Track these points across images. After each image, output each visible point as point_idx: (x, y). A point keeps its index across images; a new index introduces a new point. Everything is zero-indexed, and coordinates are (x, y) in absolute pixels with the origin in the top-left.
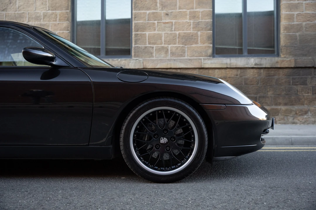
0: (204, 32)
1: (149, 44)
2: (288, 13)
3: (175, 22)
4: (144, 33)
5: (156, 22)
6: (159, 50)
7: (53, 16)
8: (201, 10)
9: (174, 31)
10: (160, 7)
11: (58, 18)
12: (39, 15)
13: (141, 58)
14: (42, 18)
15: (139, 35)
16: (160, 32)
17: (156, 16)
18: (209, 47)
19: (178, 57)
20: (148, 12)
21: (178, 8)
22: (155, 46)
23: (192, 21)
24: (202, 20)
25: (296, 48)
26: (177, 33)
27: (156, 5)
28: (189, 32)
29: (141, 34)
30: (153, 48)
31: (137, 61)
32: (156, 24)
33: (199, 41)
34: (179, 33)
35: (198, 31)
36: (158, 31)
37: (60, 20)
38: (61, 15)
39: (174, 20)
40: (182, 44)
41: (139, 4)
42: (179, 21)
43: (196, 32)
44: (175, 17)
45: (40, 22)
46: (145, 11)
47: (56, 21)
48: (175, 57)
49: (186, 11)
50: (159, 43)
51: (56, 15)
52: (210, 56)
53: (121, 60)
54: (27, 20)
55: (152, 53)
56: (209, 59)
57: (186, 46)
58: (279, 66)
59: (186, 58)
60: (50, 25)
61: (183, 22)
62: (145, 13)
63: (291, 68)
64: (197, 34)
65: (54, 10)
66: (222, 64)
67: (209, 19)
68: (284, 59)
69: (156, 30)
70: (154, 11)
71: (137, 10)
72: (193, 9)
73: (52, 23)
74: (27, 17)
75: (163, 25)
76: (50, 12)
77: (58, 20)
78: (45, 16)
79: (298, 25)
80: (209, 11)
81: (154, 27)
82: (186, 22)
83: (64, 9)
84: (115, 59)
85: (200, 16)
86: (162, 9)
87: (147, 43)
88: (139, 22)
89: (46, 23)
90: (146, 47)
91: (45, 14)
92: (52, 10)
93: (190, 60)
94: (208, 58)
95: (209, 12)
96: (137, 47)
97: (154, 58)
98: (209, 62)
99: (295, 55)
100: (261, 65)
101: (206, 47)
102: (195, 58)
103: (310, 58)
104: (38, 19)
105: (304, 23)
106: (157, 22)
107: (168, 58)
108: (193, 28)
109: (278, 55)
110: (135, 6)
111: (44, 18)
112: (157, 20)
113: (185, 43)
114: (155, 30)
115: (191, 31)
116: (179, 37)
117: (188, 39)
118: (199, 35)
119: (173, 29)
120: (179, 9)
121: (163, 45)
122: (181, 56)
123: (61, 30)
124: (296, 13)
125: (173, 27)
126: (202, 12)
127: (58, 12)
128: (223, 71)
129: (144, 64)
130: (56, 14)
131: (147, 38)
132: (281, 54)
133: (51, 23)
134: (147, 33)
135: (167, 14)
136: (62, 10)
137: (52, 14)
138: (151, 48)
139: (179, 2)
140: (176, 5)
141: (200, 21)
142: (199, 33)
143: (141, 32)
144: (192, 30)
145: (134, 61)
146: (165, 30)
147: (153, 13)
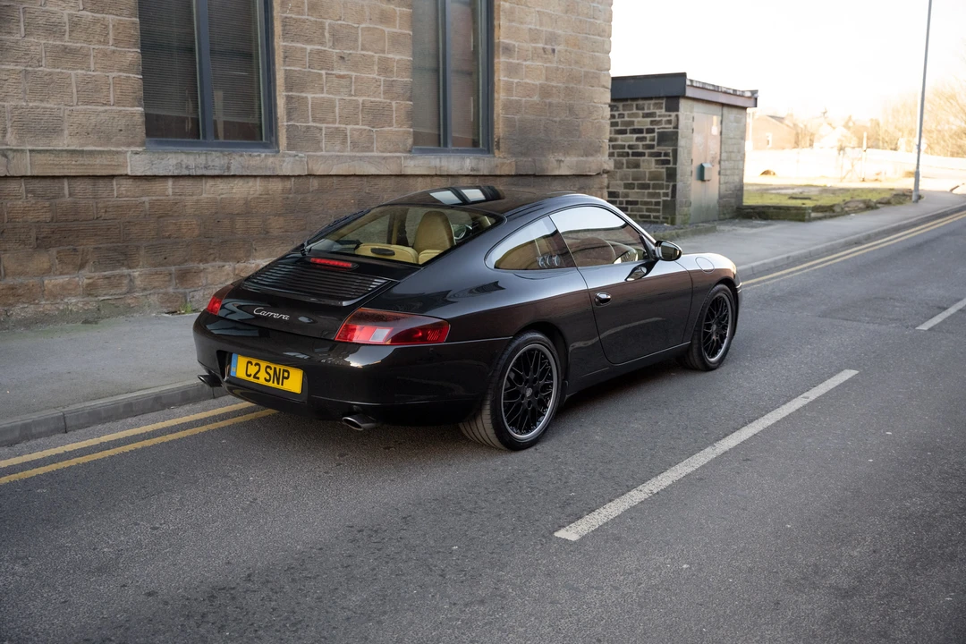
0: (402, 102)
1: (314, 121)
2: (506, 79)
3: (356, 78)
4: (304, 95)
5: (323, 72)
6: (332, 134)
7: (98, 28)
8: (398, 57)
9: (355, 96)
10: (329, 40)
11: (111, 36)
12: (58, 21)
13: (301, 151)
14: (67, 28)
15: (294, 100)
16: (331, 96)
17: (321, 59)
18: (409, 133)
19: (362, 151)
20: (309, 47)
21: (360, 48)
22: (324, 126)
23: (383, 79)
24: (397, 77)
25: (516, 142)
26: (360, 99)
27: (323, 35)
28: (377, 99)
29: (299, 96)
30: (321, 129)
31: (297, 158)
32: (324, 76)
33: (394, 121)
34: (363, 101)
35: (392, 99)
36: (328, 92)
37: (117, 42)
38: (118, 29)
39: (353, 71)
40: (369, 125)
41: (292, 28)
42: (363, 75)
43: (389, 101)
44: (355, 66)
45: (61, 41)
46: (304, 46)
47: (106, 43)
48: (358, 152)
49: (373, 56)
50: (331, 120)
51: (107, 27)
52: (410, 152)
53: (266, 156)
54: (23, 29)
55: (319, 142)
56: (412, 158)
57: (374, 130)
58: (498, 173)
59: (375, 154)
60: (93, 53)
61: (368, 78)
62: (303, 50)
63: (512, 176)
64: (390, 105)
65: (98, 12)
66: (429, 167)
67: (407, 77)
68: (505, 161)
69: (325, 90)
70: (319, 47)
71: (287, 41)
72: (383, 52)
73: (96, 47)
74: (22, 19)
75: (336, 81)
76: (87, 16)
77: (111, 43)
78: (75, 24)
79: (517, 101)
80: (409, 61)
81: (321, 82)
82: (374, 78)
83: (125, 12)
84: (256, 154)
85: (395, 69)
86: (334, 46)
87: (310, 119)
88: (293, 68)
89: (79, 45)
90: (308, 127)
91: (75, 19)
92: (92, 11)
93: (384, 158)
94: (410, 157)
95: (409, 63)
96: (292, 125)
97: (323, 153)
98: (412, 163)
99: (514, 154)
100: (478, 170)
101: (405, 132)
102: (389, 154)
103: (530, 159)
104: (55, 32)
105: (524, 99)
106: (326, 74)
107: (346, 154)
108: (385, 93)
109: (489, 150)
110: (284, 30)
111: (71, 31)
112: (325, 69)
113: (372, 124)
114: (323, 89)
115: (380, 99)
116: (362, 110)
117: (377, 115)
118: (394, 109)
119: (353, 93)
120: (362, 50)
121: (337, 125)
122: (369, 149)
123: (120, 71)
124: (516, 80)
125: (353, 87)
126: (399, 61)
127: (110, 18)
128: (428, 179)
129: (310, 166)
130: (106, 23)
131: (310, 106)
132: (496, 151)
133: (92, 46)
134: (310, 96)
135: (342, 58)
136: (121, 15)
137: (95, 22)
138: (318, 131)
139: (362, 35)
140: (356, 40)
141: (395, 79)
142: (394, 103)
143: (297, 92)
144: (382, 96)
145: (292, 159)
146: (339, 93)
147: (319, 52)
